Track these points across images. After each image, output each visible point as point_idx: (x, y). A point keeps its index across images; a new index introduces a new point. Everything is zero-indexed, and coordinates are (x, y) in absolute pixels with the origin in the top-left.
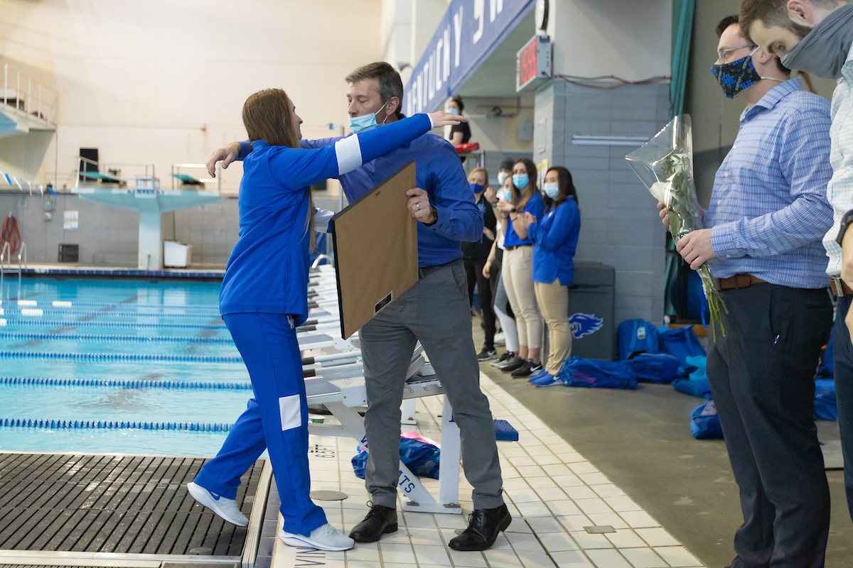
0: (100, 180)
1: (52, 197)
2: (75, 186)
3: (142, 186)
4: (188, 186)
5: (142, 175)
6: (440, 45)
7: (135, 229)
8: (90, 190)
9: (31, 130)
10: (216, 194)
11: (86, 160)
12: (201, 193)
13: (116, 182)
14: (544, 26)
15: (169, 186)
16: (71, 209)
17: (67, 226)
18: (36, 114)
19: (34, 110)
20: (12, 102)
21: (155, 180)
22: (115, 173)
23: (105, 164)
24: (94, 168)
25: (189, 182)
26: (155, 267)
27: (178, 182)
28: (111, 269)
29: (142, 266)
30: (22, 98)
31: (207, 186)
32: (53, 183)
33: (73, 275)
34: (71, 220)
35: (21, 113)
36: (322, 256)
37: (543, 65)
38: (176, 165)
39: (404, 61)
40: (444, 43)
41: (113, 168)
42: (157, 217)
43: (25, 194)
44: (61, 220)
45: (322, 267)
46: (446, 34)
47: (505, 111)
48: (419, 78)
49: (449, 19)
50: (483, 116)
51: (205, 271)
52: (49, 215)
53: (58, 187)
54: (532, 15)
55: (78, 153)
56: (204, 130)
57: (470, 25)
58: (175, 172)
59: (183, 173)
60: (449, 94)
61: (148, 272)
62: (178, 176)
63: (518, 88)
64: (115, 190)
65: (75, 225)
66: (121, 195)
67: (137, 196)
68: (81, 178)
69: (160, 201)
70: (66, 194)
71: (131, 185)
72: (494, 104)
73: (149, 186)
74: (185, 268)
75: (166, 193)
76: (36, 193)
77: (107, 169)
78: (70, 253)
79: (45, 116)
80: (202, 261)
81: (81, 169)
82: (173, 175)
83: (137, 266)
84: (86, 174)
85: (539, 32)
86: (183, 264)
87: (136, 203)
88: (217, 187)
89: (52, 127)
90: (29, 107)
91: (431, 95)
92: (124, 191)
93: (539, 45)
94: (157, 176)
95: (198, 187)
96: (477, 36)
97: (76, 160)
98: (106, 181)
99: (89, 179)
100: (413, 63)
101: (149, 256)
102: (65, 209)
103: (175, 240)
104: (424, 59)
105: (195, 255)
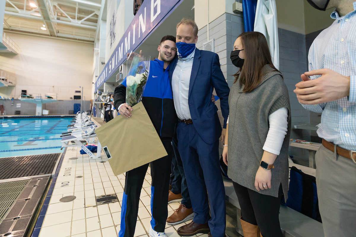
0: (27, 97)
1: (14, 100)
2: (20, 98)
3: (37, 98)
4: (49, 98)
5: (38, 95)
6: (103, 73)
7: (35, 107)
8: (24, 99)
9: (8, 86)
10: (56, 100)
11: (23, 93)
12: (52, 100)
13: (31, 97)
14: (121, 71)
15: (44, 98)
16: (19, 103)
17: (17, 107)
18: (10, 82)
19: (10, 81)
20: (3, 80)
21: (41, 97)
22: (31, 95)
23: (28, 94)
24: (26, 94)
25: (49, 97)
26: (40, 115)
27: (46, 97)
28: (29, 116)
29: (37, 115)
30: (6, 79)
31: (54, 98)
32: (14, 97)
33: (18, 117)
34: (19, 105)
35: (6, 82)
36: (79, 112)
37: (120, 77)
38: (46, 94)
39: (97, 75)
40: (104, 73)
41: (30, 94)
42: (41, 104)
43: (5, 100)
44: (16, 106)
45: (79, 114)
46: (104, 71)
47: (115, 85)
48: (99, 79)
49: (105, 69)
50: (111, 86)
51: (52, 116)
52: (12, 104)
53: (15, 98)
54: (119, 69)
55: (21, 91)
56: (53, 87)
57: (108, 70)
58: (46, 95)
59: (48, 95)
60: (105, 82)
61: (39, 116)
62: (47, 96)
63: (116, 81)
64: (31, 99)
65: (20, 106)
66: (32, 100)
67: (36, 100)
68: (22, 96)
69: (42, 101)
70: (17, 100)
71: (35, 98)
72: (113, 84)
73: (39, 98)
74: (48, 115)
75: (44, 100)
76: (8, 100)
77: (29, 94)
78: (18, 112)
79: (13, 83)
80: (52, 113)
81: (22, 94)
82: (46, 96)
83: (35, 115)
84: (23, 95)
85: (120, 72)
86: (47, 114)
87: (36, 102)
88: (56, 98)
89: (14, 85)
90: (8, 81)
91: (102, 82)
92: (33, 99)
93: (120, 74)
94: (41, 96)
95: (51, 98)
96: (110, 72)
97: (20, 93)
98: (28, 97)
99: (24, 97)
100: (98, 76)
101: (39, 113)
102: (17, 103)
103: (45, 109)
104: (100, 75)
105: (50, 112)
